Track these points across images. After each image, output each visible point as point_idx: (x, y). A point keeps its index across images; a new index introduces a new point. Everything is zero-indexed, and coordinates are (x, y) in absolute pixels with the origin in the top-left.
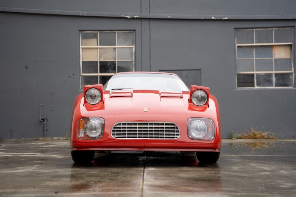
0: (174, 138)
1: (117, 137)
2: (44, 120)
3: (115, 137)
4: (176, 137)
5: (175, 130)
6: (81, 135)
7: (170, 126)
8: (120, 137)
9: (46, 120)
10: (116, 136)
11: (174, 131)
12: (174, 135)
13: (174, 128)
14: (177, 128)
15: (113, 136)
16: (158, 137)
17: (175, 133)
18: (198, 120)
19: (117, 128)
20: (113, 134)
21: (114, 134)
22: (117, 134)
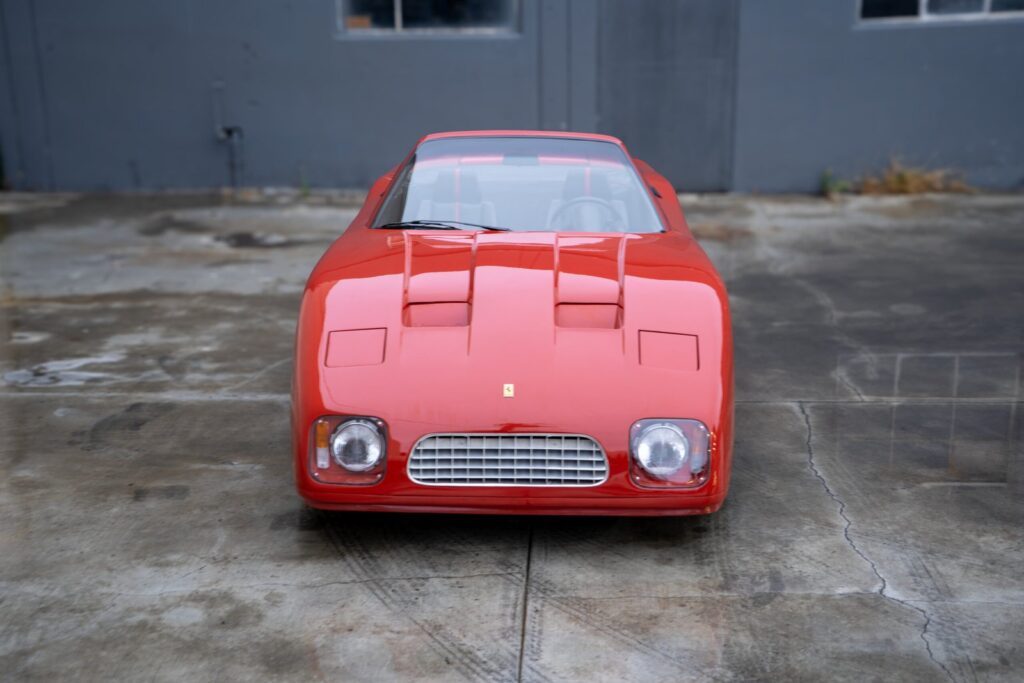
0: (591, 482)
1: (424, 480)
2: (229, 132)
3: (418, 479)
4: (597, 481)
5: (595, 458)
6: (323, 462)
7: (580, 446)
8: (433, 480)
9: (235, 135)
10: (422, 477)
11: (590, 463)
12: (590, 473)
13: (590, 453)
14: (599, 453)
15: (412, 477)
16: (543, 481)
17: (595, 468)
18: (663, 424)
19: (426, 451)
20: (412, 470)
21: (417, 471)
22: (425, 471)
